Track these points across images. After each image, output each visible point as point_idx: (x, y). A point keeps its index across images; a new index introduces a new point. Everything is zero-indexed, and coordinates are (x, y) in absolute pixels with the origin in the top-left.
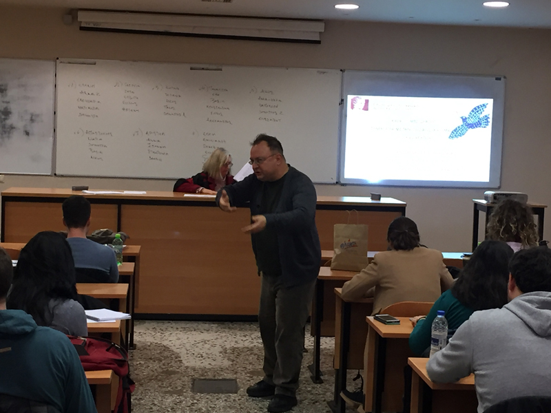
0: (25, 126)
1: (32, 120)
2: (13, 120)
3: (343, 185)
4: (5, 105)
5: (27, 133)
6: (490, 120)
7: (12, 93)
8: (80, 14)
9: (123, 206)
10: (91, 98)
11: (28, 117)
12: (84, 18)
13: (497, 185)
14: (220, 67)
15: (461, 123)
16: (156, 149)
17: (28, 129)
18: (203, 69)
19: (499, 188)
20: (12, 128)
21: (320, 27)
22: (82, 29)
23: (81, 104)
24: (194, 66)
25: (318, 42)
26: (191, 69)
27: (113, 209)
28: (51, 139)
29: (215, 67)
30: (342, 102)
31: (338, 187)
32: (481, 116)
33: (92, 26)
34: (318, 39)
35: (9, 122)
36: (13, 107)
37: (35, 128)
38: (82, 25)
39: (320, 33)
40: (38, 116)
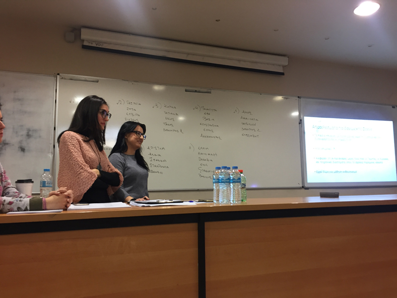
0: (21, 142)
1: (29, 136)
2: (7, 135)
3: (307, 188)
5: (23, 150)
11: (24, 132)
14: (209, 91)
16: (157, 163)
17: (24, 145)
18: (196, 91)
20: (5, 144)
21: (284, 61)
22: (84, 47)
24: (188, 88)
26: (186, 91)
27: (189, 232)
29: (205, 90)
30: (301, 122)
31: (303, 190)
33: (94, 45)
34: (282, 71)
37: (33, 144)
38: (86, 43)
39: (284, 67)
40: (35, 131)
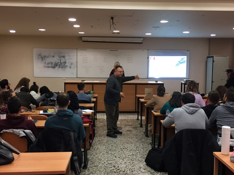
0: (70, 66)
1: (71, 64)
2: (67, 64)
3: (149, 79)
4: (65, 61)
5: (70, 67)
6: (186, 62)
7: (67, 57)
8: (83, 38)
9: (94, 85)
10: (85, 58)
11: (71, 63)
12: (84, 39)
13: (188, 78)
15: (178, 62)
16: (102, 71)
17: (71, 66)
18: (113, 50)
19: (188, 79)
20: (67, 66)
21: (142, 39)
22: (83, 41)
23: (84, 60)
24: (111, 50)
25: (142, 43)
27: (91, 86)
28: (76, 69)
29: (116, 50)
30: (148, 58)
31: (147, 79)
32: (183, 61)
33: (85, 40)
34: (142, 42)
35: (66, 65)
36: (67, 61)
37: (72, 66)
38: (83, 40)
39: (142, 41)
40: (73, 63)
